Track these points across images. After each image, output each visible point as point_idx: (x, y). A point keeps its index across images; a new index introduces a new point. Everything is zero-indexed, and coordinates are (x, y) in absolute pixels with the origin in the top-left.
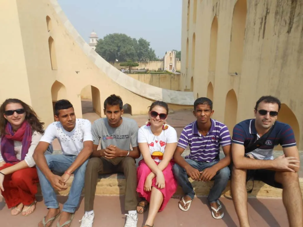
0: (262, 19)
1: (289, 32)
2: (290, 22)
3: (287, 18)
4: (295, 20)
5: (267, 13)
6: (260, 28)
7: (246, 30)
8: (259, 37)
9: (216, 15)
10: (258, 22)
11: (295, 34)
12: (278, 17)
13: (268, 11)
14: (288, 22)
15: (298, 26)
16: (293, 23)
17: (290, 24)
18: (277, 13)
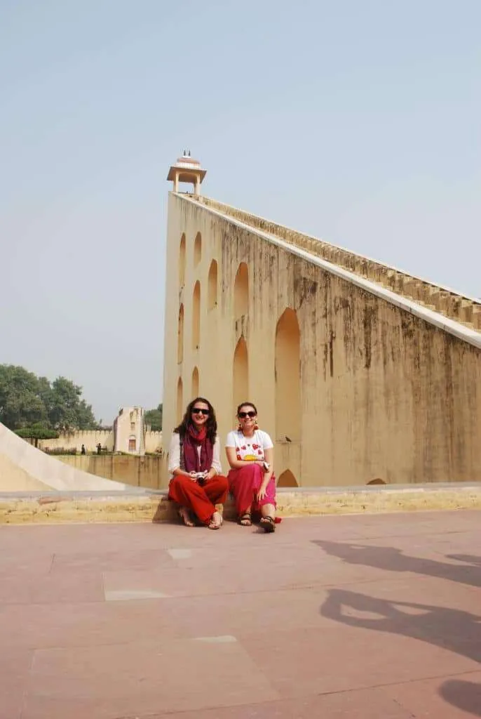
0: (326, 346)
1: (368, 366)
2: (367, 352)
3: (362, 347)
4: (373, 350)
5: (333, 338)
6: (325, 360)
7: (303, 363)
8: (325, 373)
9: (242, 335)
10: (321, 350)
11: (377, 369)
12: (349, 344)
13: (334, 335)
14: (364, 353)
15: (378, 358)
16: (371, 354)
17: (367, 355)
18: (346, 339)
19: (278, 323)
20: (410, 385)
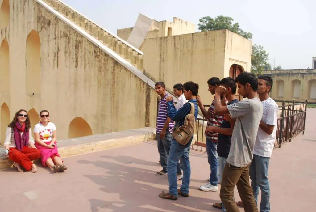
0: (55, 53)
1: (76, 66)
2: (76, 60)
3: (74, 57)
4: (79, 60)
5: (58, 50)
6: (54, 60)
7: (42, 59)
8: (54, 66)
9: (5, 38)
10: (52, 55)
11: (81, 69)
12: (67, 55)
13: (59, 49)
14: (75, 60)
15: (81, 65)
16: (78, 62)
17: (76, 62)
18: (66, 52)
19: (28, 36)
20: (96, 79)
